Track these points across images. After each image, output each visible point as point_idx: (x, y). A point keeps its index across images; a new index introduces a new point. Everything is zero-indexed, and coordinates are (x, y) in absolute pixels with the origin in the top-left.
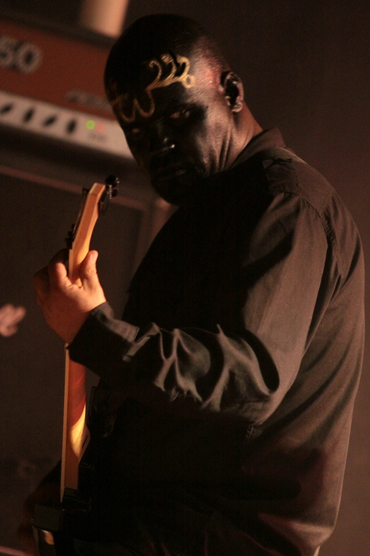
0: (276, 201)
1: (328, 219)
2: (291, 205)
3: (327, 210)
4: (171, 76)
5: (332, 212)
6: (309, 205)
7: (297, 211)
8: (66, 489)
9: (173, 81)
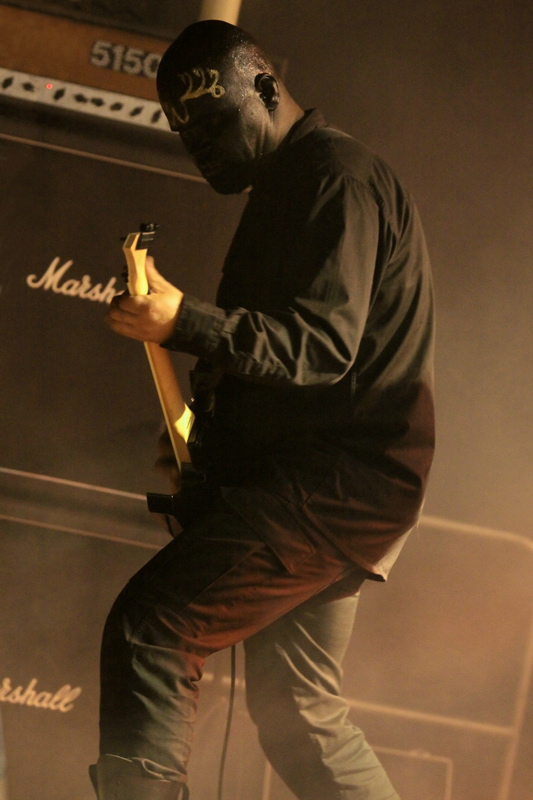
0: (323, 184)
1: (372, 185)
2: (337, 184)
3: (371, 178)
4: (201, 88)
5: (376, 179)
6: (353, 179)
7: (343, 187)
8: (182, 463)
9: (204, 93)
